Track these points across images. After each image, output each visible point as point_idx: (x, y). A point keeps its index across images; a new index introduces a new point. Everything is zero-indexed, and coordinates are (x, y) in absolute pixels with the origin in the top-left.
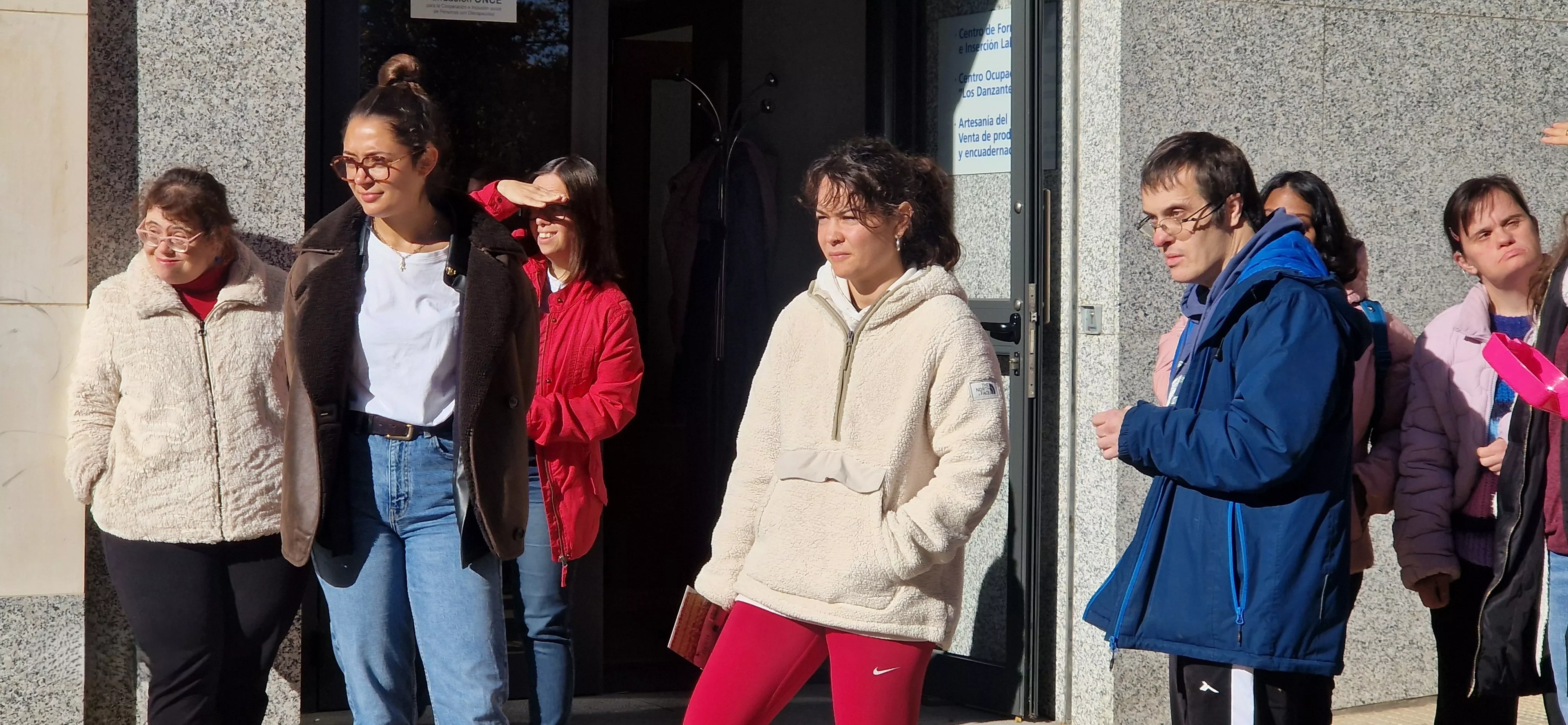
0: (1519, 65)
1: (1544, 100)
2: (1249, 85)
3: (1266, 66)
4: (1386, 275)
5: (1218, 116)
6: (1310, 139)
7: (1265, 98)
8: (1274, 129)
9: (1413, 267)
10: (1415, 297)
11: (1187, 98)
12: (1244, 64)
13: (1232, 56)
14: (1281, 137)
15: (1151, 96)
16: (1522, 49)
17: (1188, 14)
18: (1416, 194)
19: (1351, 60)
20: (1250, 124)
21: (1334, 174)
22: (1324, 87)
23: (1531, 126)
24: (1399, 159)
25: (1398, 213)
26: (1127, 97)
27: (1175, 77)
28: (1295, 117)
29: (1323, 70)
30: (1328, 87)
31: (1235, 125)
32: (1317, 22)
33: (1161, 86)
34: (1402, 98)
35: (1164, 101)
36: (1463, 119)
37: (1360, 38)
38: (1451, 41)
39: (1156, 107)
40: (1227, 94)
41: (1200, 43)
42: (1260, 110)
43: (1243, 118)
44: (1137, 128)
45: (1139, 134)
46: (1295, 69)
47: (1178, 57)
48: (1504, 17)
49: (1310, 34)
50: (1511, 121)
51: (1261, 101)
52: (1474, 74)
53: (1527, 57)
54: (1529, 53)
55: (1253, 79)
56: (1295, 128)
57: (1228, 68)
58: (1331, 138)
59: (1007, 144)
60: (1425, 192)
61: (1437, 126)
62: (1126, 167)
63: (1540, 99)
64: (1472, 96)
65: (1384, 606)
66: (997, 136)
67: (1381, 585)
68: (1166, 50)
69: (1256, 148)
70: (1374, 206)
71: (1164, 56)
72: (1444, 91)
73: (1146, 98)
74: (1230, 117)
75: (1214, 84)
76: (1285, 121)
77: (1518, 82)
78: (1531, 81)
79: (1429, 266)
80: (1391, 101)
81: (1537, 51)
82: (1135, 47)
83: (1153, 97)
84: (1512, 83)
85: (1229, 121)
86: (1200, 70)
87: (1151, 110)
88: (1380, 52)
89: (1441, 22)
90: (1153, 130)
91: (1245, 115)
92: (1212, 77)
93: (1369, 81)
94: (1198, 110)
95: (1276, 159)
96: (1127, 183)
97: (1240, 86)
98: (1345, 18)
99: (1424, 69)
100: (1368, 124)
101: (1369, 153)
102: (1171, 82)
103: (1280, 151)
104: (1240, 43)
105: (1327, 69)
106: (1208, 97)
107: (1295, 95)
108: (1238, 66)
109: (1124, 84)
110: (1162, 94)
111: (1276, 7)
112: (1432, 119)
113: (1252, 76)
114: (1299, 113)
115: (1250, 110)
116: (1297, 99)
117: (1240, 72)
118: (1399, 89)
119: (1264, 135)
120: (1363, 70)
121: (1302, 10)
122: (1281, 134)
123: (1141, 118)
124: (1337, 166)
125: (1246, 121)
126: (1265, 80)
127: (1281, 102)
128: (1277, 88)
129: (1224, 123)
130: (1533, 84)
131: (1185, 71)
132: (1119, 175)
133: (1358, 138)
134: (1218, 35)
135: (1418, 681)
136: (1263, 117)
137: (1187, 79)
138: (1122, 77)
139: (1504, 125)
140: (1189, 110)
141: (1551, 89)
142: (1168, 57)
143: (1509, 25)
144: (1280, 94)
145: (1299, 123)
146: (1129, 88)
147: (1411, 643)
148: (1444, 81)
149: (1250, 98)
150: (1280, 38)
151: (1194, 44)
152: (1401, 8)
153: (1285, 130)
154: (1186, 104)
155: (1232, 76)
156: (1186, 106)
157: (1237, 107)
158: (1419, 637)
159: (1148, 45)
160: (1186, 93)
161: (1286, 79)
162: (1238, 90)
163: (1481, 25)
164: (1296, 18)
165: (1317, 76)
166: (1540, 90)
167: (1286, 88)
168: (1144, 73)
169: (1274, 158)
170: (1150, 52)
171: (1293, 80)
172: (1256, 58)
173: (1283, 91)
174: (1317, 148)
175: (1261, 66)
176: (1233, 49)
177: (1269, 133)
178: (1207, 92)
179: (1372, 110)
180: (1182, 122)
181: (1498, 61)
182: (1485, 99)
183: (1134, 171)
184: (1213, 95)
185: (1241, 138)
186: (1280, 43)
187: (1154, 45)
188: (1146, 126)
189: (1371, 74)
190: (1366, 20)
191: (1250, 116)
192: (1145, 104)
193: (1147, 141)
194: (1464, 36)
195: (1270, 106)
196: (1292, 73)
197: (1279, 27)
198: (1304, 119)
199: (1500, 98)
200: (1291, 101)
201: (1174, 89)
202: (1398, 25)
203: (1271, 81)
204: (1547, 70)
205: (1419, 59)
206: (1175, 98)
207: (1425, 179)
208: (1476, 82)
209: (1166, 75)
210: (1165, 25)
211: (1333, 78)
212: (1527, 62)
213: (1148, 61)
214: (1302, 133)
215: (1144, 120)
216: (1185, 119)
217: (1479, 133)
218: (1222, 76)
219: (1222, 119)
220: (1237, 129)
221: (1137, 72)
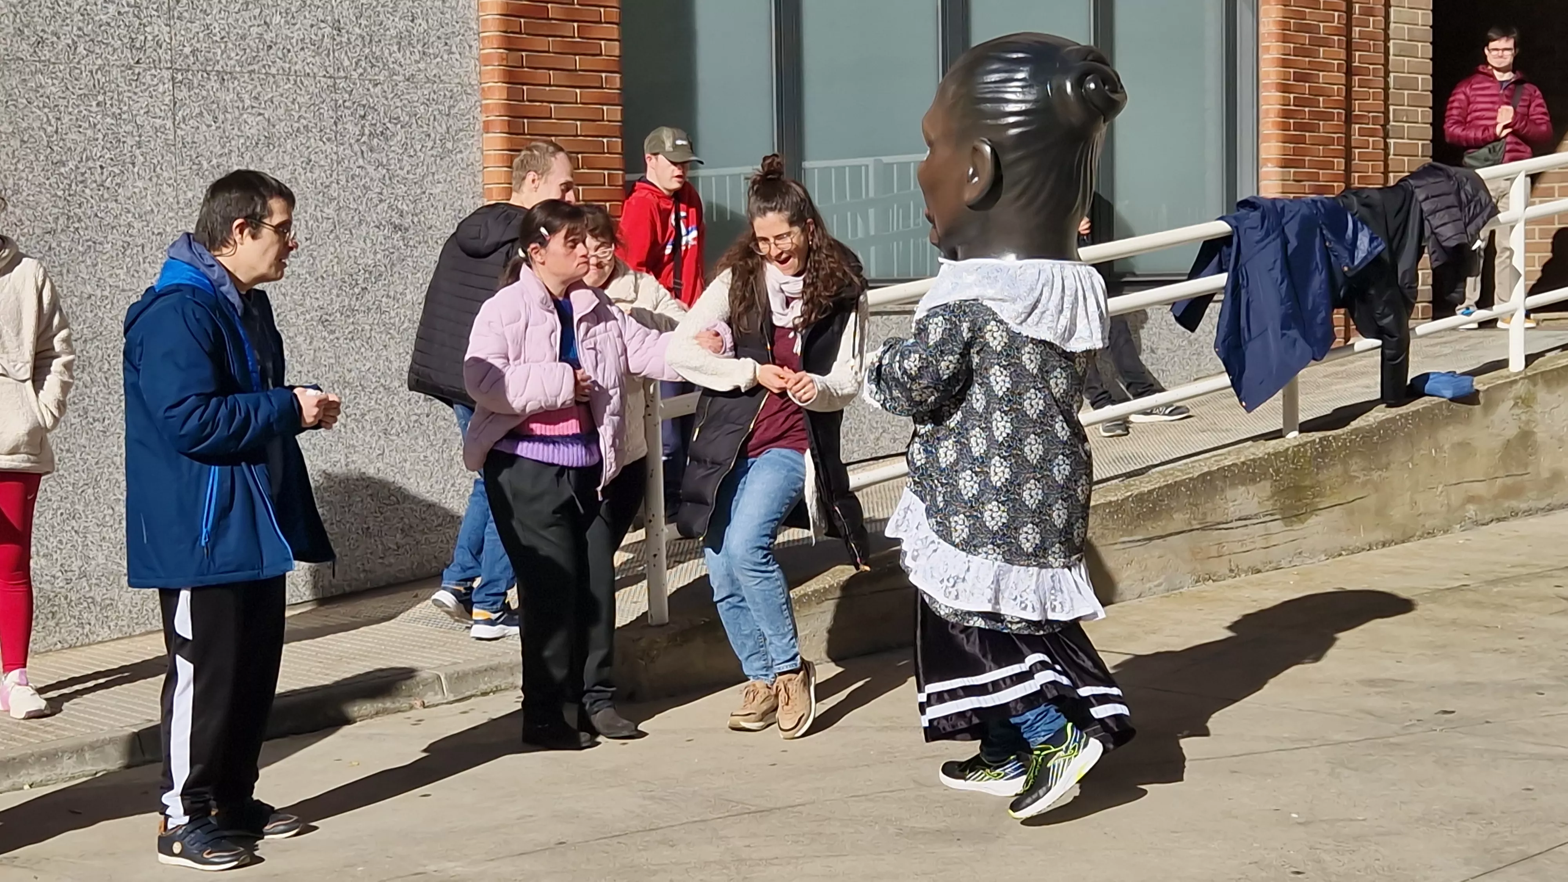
0: (340, 113)
1: (362, 140)
2: (110, 132)
3: (124, 116)
6: (165, 174)
7: (124, 142)
8: (134, 167)
12: (105, 115)
13: (94, 109)
15: (23, 141)
16: (341, 102)
17: (53, 76)
19: (197, 110)
20: (112, 163)
21: (187, 201)
22: (175, 132)
23: (352, 161)
27: (45, 126)
28: (151, 157)
29: (175, 119)
30: (179, 132)
31: (98, 163)
32: (166, 81)
33: (32, 133)
34: (242, 140)
36: (295, 156)
37: (204, 93)
38: (282, 95)
39: (29, 151)
40: (92, 139)
41: (64, 98)
42: (121, 151)
44: (13, 168)
46: (149, 118)
47: (46, 110)
48: (324, 76)
49: (161, 90)
50: (335, 157)
51: (121, 144)
52: (302, 121)
53: (347, 108)
54: (347, 104)
55: (113, 127)
56: (152, 165)
57: (91, 119)
58: (184, 173)
61: (273, 162)
63: (358, 140)
64: (302, 139)
68: (35, 104)
69: (119, 181)
71: (34, 109)
72: (278, 135)
75: (80, 132)
76: (143, 160)
77: (339, 127)
78: (349, 126)
80: (233, 143)
81: (354, 103)
82: (7, 102)
83: (25, 142)
84: (334, 128)
85: (94, 160)
88: (221, 104)
89: (272, 80)
91: (108, 156)
92: (77, 126)
93: (213, 128)
94: (66, 152)
95: (136, 190)
97: (102, 133)
98: (190, 77)
99: (261, 118)
100: (214, 162)
102: (41, 130)
103: (140, 184)
104: (100, 98)
105: (177, 118)
106: (74, 141)
107: (151, 139)
108: (99, 117)
110: (34, 139)
111: (130, 69)
112: (269, 156)
113: (112, 124)
114: (155, 153)
115: (112, 152)
116: (153, 143)
117: (101, 121)
118: (239, 134)
119: (126, 171)
120: (209, 119)
121: (153, 71)
122: (140, 170)
123: (16, 160)
124: (190, 195)
125: (109, 161)
126: (124, 127)
127: (139, 145)
128: (135, 133)
130: (352, 128)
131: (53, 121)
133: (207, 173)
134: (81, 92)
136: (124, 157)
137: (55, 128)
139: (329, 161)
140: (58, 152)
141: (367, 132)
142: (38, 111)
143: (330, 82)
144: (137, 139)
145: (155, 161)
148: (277, 127)
149: (111, 142)
150: (135, 93)
151: (61, 100)
152: (238, 69)
153: (144, 167)
154: (55, 148)
155: (95, 125)
157: (101, 149)
159: (19, 100)
160: (54, 139)
161: (142, 126)
162: (100, 136)
163: (306, 83)
164: (148, 77)
165: (169, 124)
166: (357, 133)
167: (143, 134)
168: (17, 123)
170: (21, 106)
171: (148, 127)
172: (115, 109)
173: (140, 136)
174: (172, 181)
175: (119, 117)
176: (94, 103)
177: (130, 170)
179: (218, 150)
181: (322, 111)
182: (312, 140)
184: (79, 140)
186: (135, 97)
187: (24, 101)
188: (20, 166)
189: (215, 122)
190: (209, 79)
191: (113, 156)
194: (292, 91)
195: (130, 148)
196: (147, 122)
197: (134, 85)
198: (160, 158)
199: (324, 140)
200: (147, 144)
201: (44, 136)
202: (236, 83)
203: (129, 128)
204: (363, 117)
205: (255, 110)
206: (45, 143)
208: (304, 127)
209: (36, 124)
210: (33, 85)
211: (182, 126)
212: (346, 111)
213: (20, 113)
214: (158, 169)
215: (18, 161)
216: (55, 161)
217: (309, 167)
218: (87, 125)
219: (87, 159)
220: (101, 167)
221: (11, 123)
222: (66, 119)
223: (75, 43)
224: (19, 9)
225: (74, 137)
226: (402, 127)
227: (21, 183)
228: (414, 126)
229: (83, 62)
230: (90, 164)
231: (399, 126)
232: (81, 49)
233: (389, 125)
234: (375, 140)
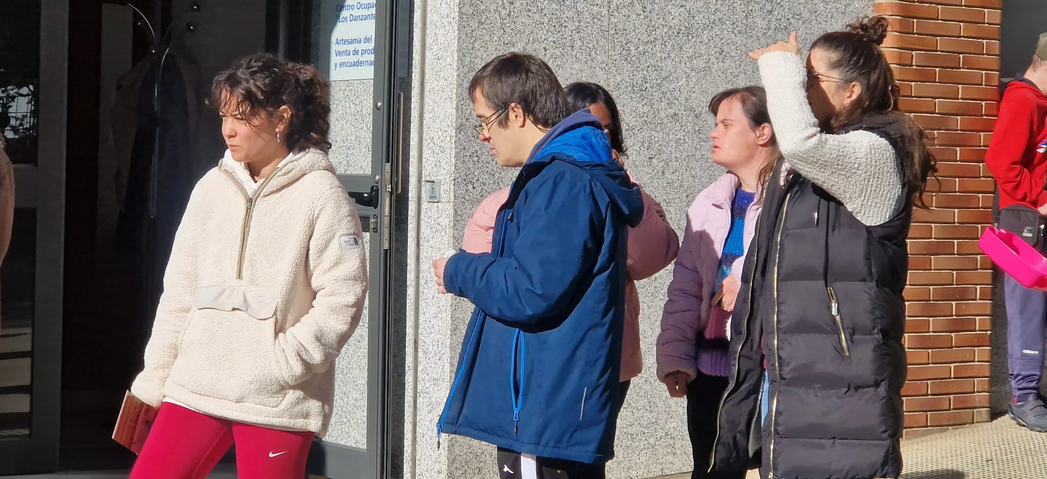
0: (750, 8)
1: (768, 34)
2: (555, 16)
3: (567, 3)
4: (654, 161)
5: (531, 39)
6: (599, 58)
7: (566, 27)
8: (573, 50)
9: (674, 156)
10: (674, 177)
11: (508, 25)
14: (578, 56)
18: (676, 101)
20: (555, 46)
21: (616, 84)
22: (609, 19)
24: (664, 74)
25: (663, 115)
26: (463, 23)
27: (499, 9)
28: (588, 41)
29: (609, 7)
30: (613, 19)
31: (543, 46)
33: (488, 15)
34: (666, 30)
35: (491, 27)
36: (710, 46)
39: (485, 31)
40: (538, 23)
42: (562, 35)
43: (549, 40)
44: (470, 47)
45: (471, 51)
46: (588, 5)
51: (563, 29)
52: (718, 13)
53: (756, 3)
55: (557, 12)
56: (588, 49)
58: (615, 58)
59: (372, 57)
60: (682, 100)
61: (691, 51)
62: (461, 76)
63: (765, 34)
64: (717, 30)
65: (647, 407)
66: (364, 52)
67: (646, 392)
69: (559, 63)
70: (646, 109)
72: (697, 26)
73: (477, 24)
74: (540, 40)
75: (528, 15)
76: (580, 44)
77: (750, 20)
78: (758, 20)
79: (684, 155)
80: (658, 31)
83: (482, 23)
84: (745, 21)
85: (540, 43)
86: (518, 4)
87: (481, 33)
90: (482, 48)
91: (551, 39)
92: (527, 10)
93: (642, 17)
94: (516, 34)
95: (574, 72)
96: (461, 88)
97: (547, 17)
99: (682, 9)
100: (641, 48)
101: (643, 70)
102: (496, 12)
103: (577, 66)
105: (612, 6)
106: (524, 24)
107: (588, 25)
108: (546, 3)
109: (461, 13)
110: (489, 21)
112: (688, 46)
113: (557, 10)
114: (591, 38)
115: (555, 36)
116: (590, 28)
117: (548, 7)
118: (663, 23)
119: (565, 54)
120: (638, 8)
122: (578, 54)
123: (473, 39)
124: (619, 78)
125: (551, 44)
126: (566, 13)
127: (578, 30)
128: (575, 19)
129: (535, 44)
130: (761, 23)
131: (507, 5)
132: (456, 82)
133: (634, 58)
135: (671, 463)
136: (565, 41)
137: (508, 11)
138: (460, 8)
139: (739, 52)
140: (509, 34)
141: (773, 26)
144: (577, 24)
145: (591, 45)
146: (464, 17)
147: (667, 434)
148: (696, 18)
149: (555, 26)
153: (580, 51)
155: (542, 9)
156: (507, 31)
157: (545, 32)
158: (672, 430)
160: (507, 21)
161: (582, 13)
162: (546, 20)
165: (605, 11)
166: (765, 27)
167: (582, 20)
168: (476, 6)
169: (572, 71)
171: (587, 14)
173: (579, 22)
174: (604, 65)
175: (563, 3)
177: (569, 53)
178: (523, 21)
179: (645, 38)
180: (504, 43)
181: (735, 5)
182: (726, 32)
183: (467, 79)
184: (528, 23)
185: (548, 56)
188: (476, 45)
189: (643, 11)
191: (555, 39)
192: (477, 29)
193: (478, 57)
195: (570, 33)
196: (586, 9)
198: (595, 43)
199: (736, 32)
200: (585, 29)
201: (498, 18)
203: (571, 14)
204: (770, 12)
205: (678, 1)
206: (499, 25)
207: (682, 90)
208: (719, 19)
211: (616, 13)
212: (756, 6)
214: (593, 53)
215: (475, 41)
216: (506, 42)
217: (721, 57)
218: (535, 10)
220: (545, 49)
226: (803, 23)
227: (476, 61)
228: (814, 22)
231: (801, 22)
233: (792, 20)
234: (780, 34)
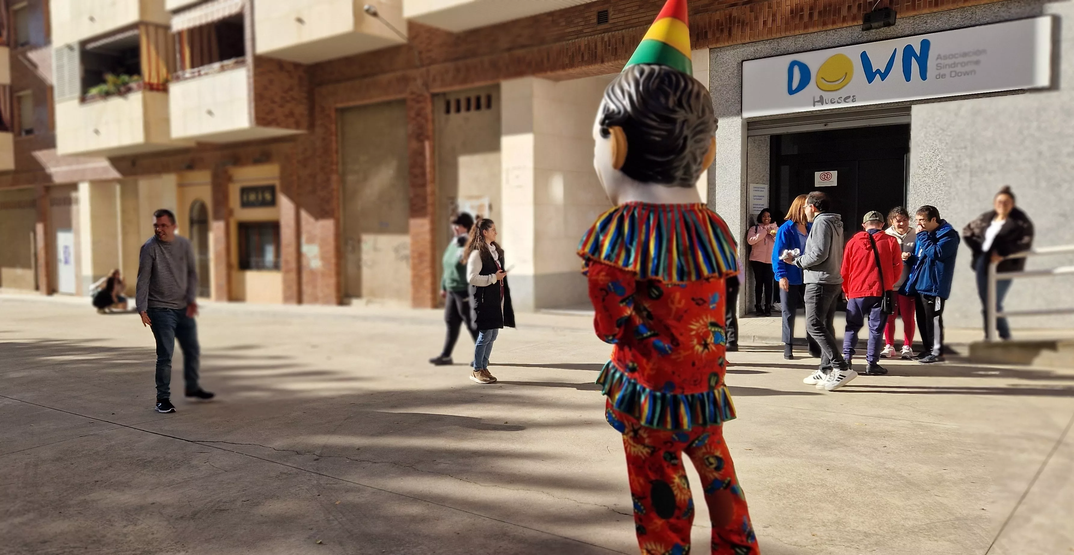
13: (942, 185)
15: (918, 195)
104: (944, 182)
131: (928, 190)
176: (942, 184)
213: (918, 188)
219: (938, 199)
220: (943, 201)
221: (915, 191)
222: (932, 189)
223: (937, 168)
224: (919, 161)
225: (934, 193)
229: (939, 173)
230: (939, 200)
232: (939, 170)
